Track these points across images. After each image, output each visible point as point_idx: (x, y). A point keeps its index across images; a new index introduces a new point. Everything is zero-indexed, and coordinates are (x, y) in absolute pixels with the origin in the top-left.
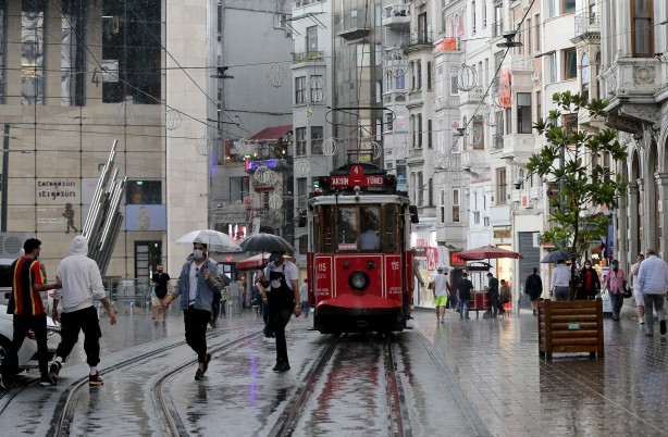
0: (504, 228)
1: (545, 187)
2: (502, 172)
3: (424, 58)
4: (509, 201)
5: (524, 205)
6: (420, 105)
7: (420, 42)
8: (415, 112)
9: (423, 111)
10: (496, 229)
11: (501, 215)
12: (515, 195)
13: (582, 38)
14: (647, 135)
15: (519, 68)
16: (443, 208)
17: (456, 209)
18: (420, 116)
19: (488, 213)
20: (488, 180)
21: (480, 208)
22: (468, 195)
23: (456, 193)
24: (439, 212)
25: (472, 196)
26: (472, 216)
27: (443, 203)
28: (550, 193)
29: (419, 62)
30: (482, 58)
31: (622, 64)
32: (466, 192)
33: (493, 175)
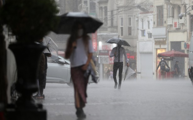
0: (162, 40)
4: (165, 25)
5: (175, 26)
10: (157, 40)
16: (122, 28)
17: (130, 29)
19: (151, 30)
20: (152, 12)
22: (138, 21)
23: (130, 19)
24: (120, 30)
26: (140, 32)
27: (122, 25)
32: (136, 19)
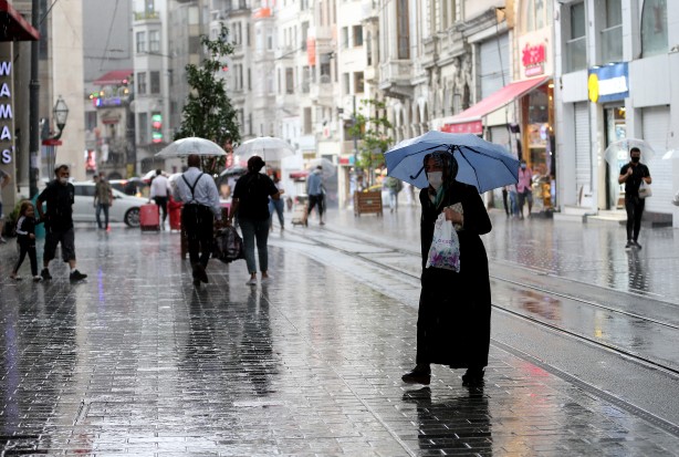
1: (341, 123)
2: (308, 111)
3: (244, 20)
6: (241, 57)
7: (241, 8)
8: (237, 62)
9: (244, 62)
11: (308, 142)
12: (318, 128)
13: (367, 20)
14: (407, 101)
15: (321, 36)
18: (241, 66)
21: (291, 136)
25: (284, 128)
28: (345, 127)
29: (240, 25)
30: (292, 24)
31: (392, 63)
33: (301, 113)
